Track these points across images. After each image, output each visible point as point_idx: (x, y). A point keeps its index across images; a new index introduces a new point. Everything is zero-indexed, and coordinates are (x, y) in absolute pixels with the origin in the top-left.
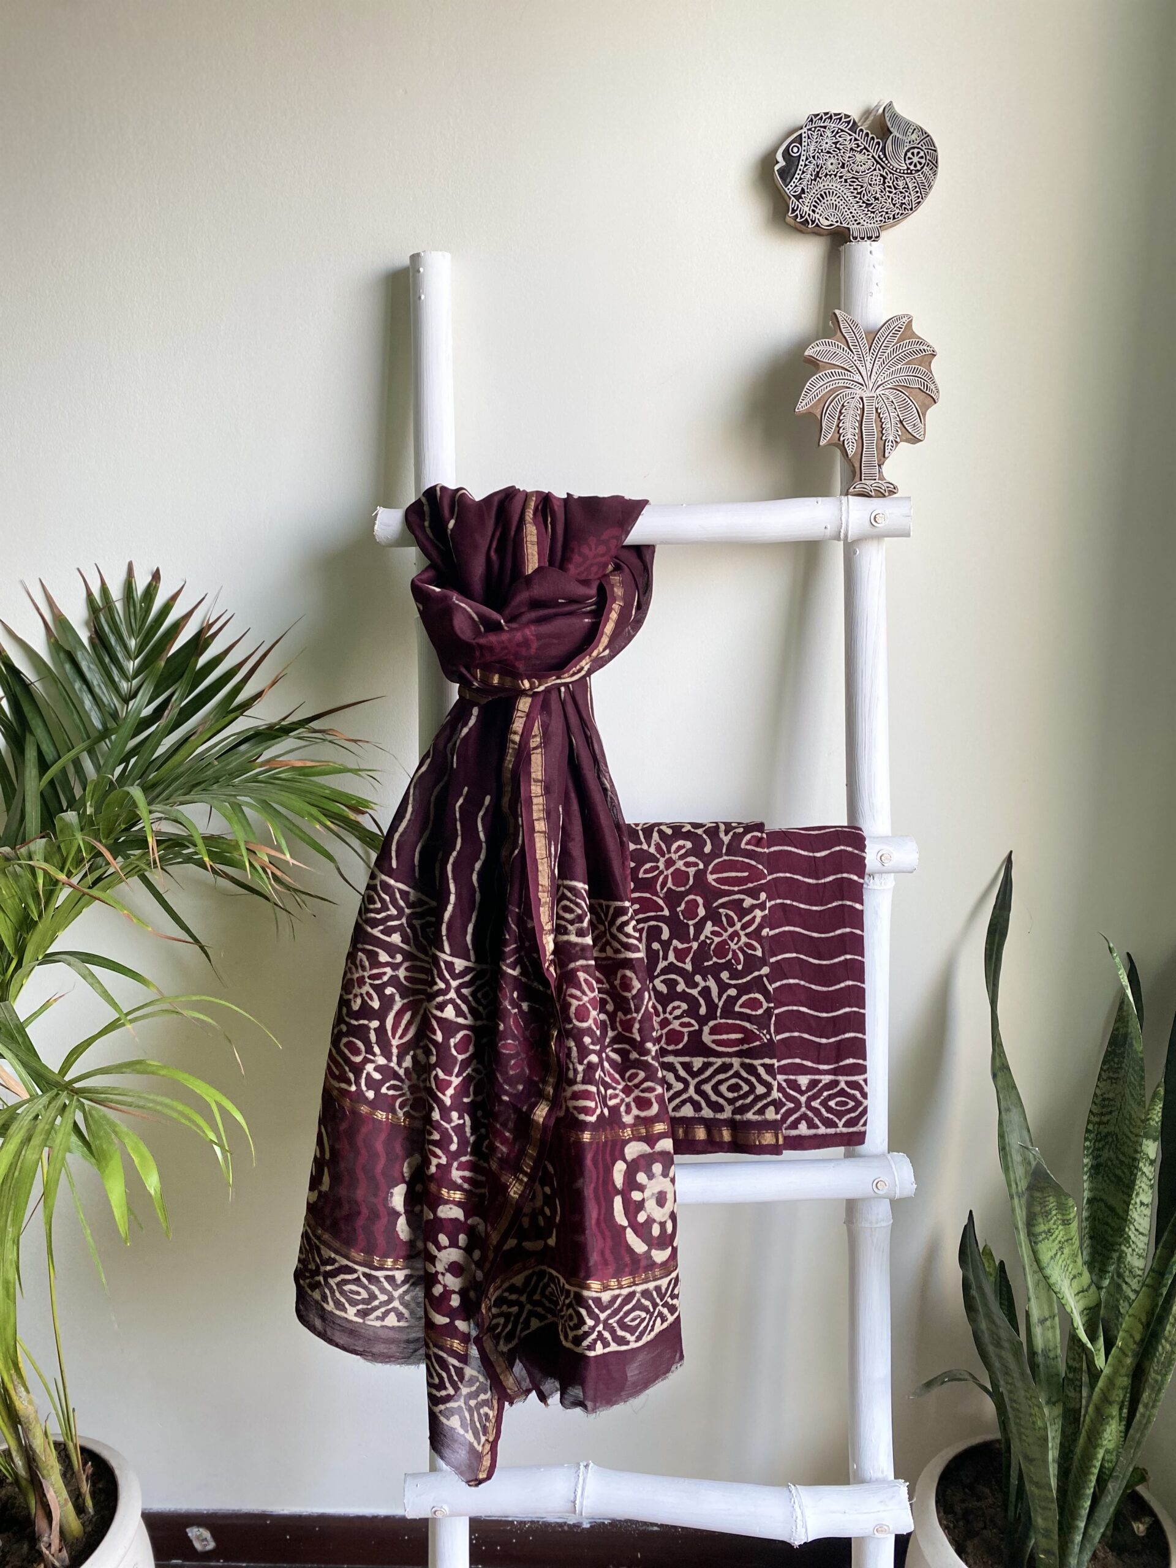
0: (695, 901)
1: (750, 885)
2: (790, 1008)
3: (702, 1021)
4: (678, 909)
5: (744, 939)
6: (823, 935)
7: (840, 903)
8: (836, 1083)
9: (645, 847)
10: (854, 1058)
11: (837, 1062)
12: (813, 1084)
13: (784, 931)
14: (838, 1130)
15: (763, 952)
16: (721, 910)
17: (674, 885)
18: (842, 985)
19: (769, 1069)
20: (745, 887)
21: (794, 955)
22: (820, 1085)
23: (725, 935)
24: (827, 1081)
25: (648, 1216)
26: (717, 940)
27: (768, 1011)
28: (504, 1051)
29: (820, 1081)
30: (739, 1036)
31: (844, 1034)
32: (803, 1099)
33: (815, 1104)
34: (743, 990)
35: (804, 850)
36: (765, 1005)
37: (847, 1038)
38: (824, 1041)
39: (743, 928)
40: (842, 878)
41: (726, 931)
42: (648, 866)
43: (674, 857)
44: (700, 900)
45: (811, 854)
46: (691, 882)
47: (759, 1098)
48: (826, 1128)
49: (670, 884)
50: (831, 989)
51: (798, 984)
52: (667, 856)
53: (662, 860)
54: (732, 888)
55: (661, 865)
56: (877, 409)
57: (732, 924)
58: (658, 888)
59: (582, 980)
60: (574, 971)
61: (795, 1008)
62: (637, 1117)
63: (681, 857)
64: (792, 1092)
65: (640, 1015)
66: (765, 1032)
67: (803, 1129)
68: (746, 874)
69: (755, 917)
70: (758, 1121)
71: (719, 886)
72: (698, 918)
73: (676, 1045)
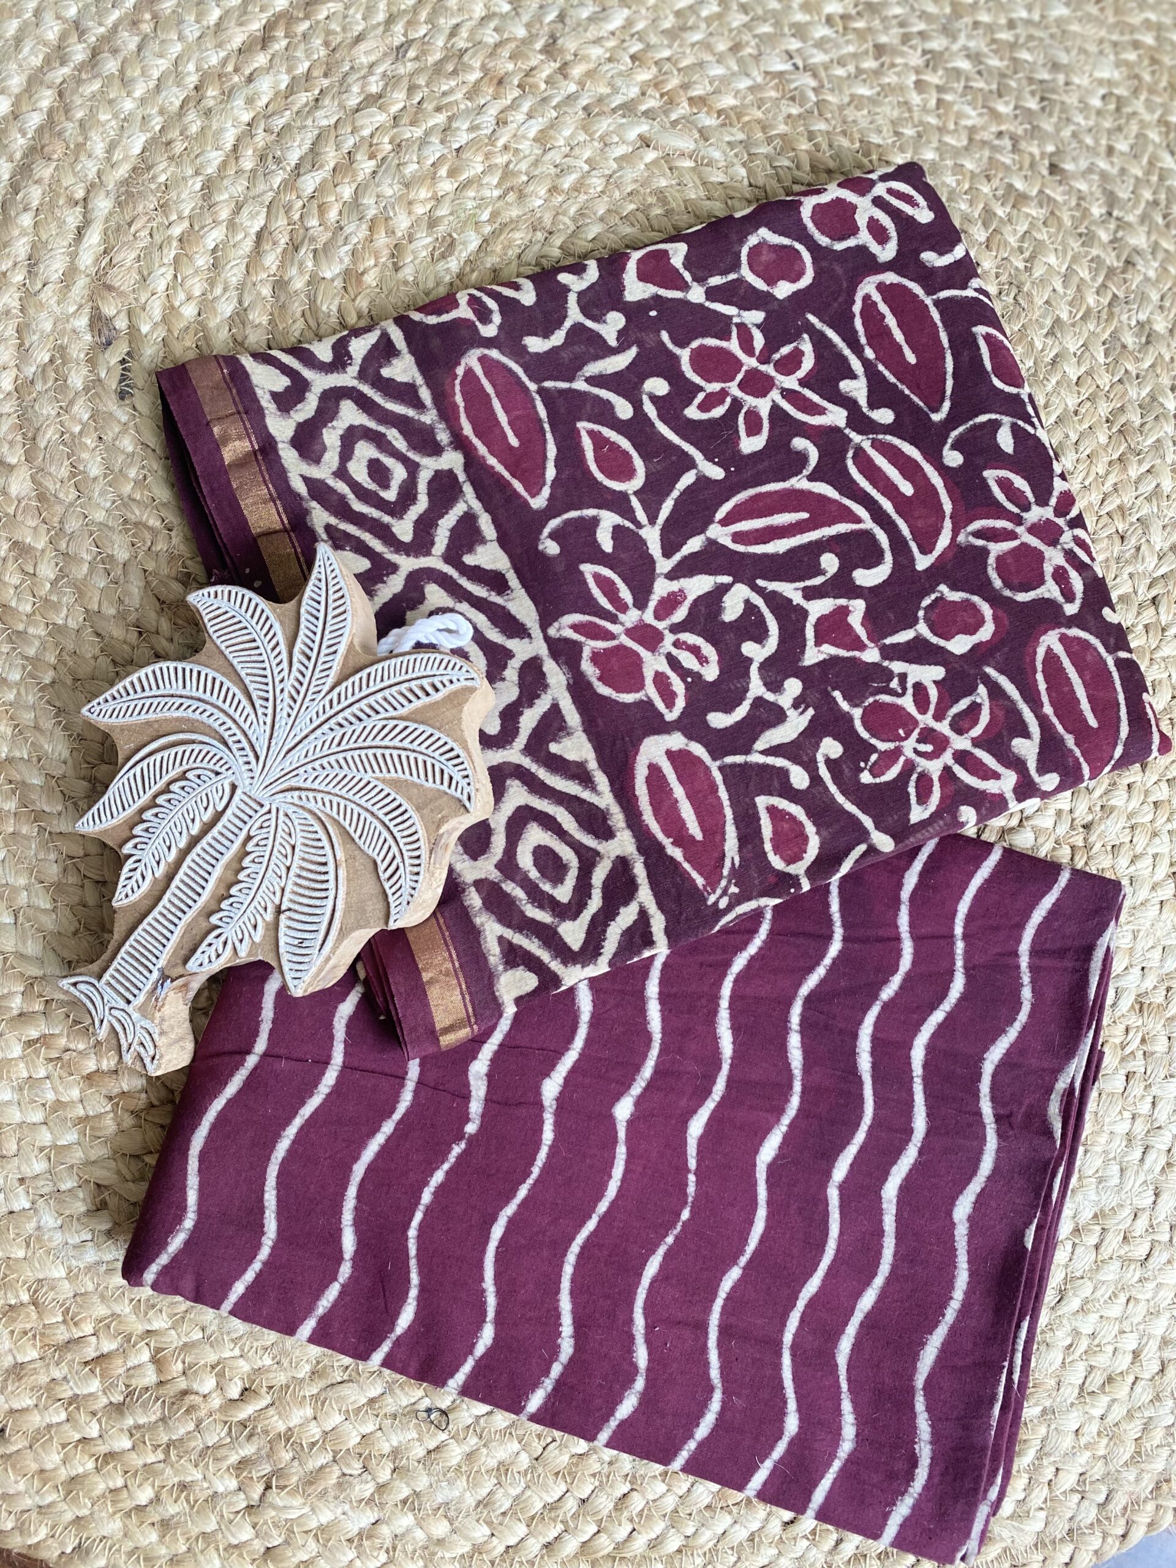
1: (1070, 740)
3: (693, 726)
4: (943, 588)
5: (934, 767)
15: (923, 824)
16: (982, 690)
17: (999, 559)
20: (1060, 728)
23: (926, 720)
30: (695, 829)
34: (816, 804)
36: (798, 869)
39: (962, 757)
44: (986, 632)
49: (996, 549)
54: (1045, 699)
55: (1035, 514)
57: (960, 727)
58: (977, 525)
68: (1093, 722)
70: (486, 959)
71: (1039, 667)
72: (942, 643)
73: (600, 679)
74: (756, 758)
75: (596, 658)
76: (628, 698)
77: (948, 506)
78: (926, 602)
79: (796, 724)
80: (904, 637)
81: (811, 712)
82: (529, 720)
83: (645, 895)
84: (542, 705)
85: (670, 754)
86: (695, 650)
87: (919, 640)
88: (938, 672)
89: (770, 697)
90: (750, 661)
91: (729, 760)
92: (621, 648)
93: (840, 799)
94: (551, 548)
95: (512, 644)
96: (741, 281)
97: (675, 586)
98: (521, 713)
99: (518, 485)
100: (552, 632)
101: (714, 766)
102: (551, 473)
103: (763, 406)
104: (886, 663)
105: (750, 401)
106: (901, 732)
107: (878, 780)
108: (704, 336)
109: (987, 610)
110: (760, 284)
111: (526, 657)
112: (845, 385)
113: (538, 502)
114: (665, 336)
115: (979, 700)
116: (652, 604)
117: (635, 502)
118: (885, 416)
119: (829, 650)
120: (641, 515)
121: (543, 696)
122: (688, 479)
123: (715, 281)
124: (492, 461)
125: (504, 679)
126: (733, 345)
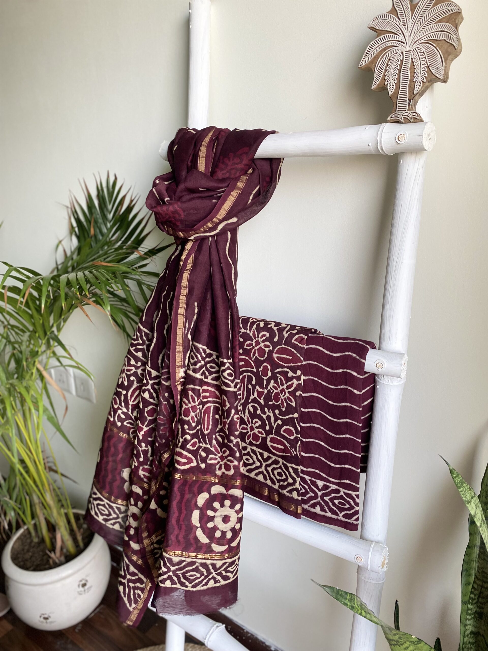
0: (267, 367)
1: (292, 365)
2: (314, 440)
3: (268, 433)
4: (260, 369)
5: (287, 395)
6: (335, 404)
7: (345, 387)
8: (338, 491)
9: (248, 332)
10: (349, 480)
11: (340, 480)
12: (325, 487)
13: (313, 396)
14: (339, 518)
15: (296, 404)
16: (278, 375)
17: (258, 356)
18: (344, 436)
19: (296, 471)
20: (289, 365)
21: (318, 411)
22: (330, 489)
23: (279, 389)
24: (334, 488)
25: (215, 525)
26: (275, 391)
27: (297, 439)
28: (159, 421)
29: (330, 487)
30: (283, 447)
31: (344, 465)
32: (320, 494)
33: (326, 498)
34: (285, 423)
35: (327, 351)
36: (295, 435)
37: (345, 468)
38: (333, 465)
39: (288, 387)
40: (347, 372)
41: (279, 388)
42: (248, 342)
43: (260, 340)
44: (269, 368)
45: (331, 354)
46: (266, 356)
47: (289, 485)
48: (332, 514)
49: (256, 355)
50: (337, 436)
51: (320, 428)
52: (257, 339)
53: (254, 341)
54: (284, 364)
55: (254, 343)
56: (412, 59)
57: (282, 385)
58: (252, 356)
59: (190, 395)
60: (188, 389)
61: (317, 441)
62: (223, 473)
63: (263, 341)
64: (313, 487)
65: (229, 421)
66: (293, 449)
67: (318, 510)
68: (291, 358)
69: (293, 383)
70: (289, 497)
71: (278, 361)
72: (268, 377)
73: (256, 442)
74: (275, 427)
76: (260, 440)
77: (248, 358)
78: (261, 374)
79: (272, 415)
80: (265, 383)
81: (271, 410)
82: (259, 457)
83: (289, 465)
85: (270, 441)
86: (256, 422)
87: (266, 380)
88: (272, 381)
89: (266, 415)
90: (260, 414)
91: (274, 432)
92: (252, 434)
93: (286, 417)
95: (248, 450)
97: (246, 417)
100: (248, 443)
101: (274, 436)
104: (268, 390)
106: (279, 396)
107: (285, 407)
109: (266, 364)
116: (248, 423)
119: (262, 398)
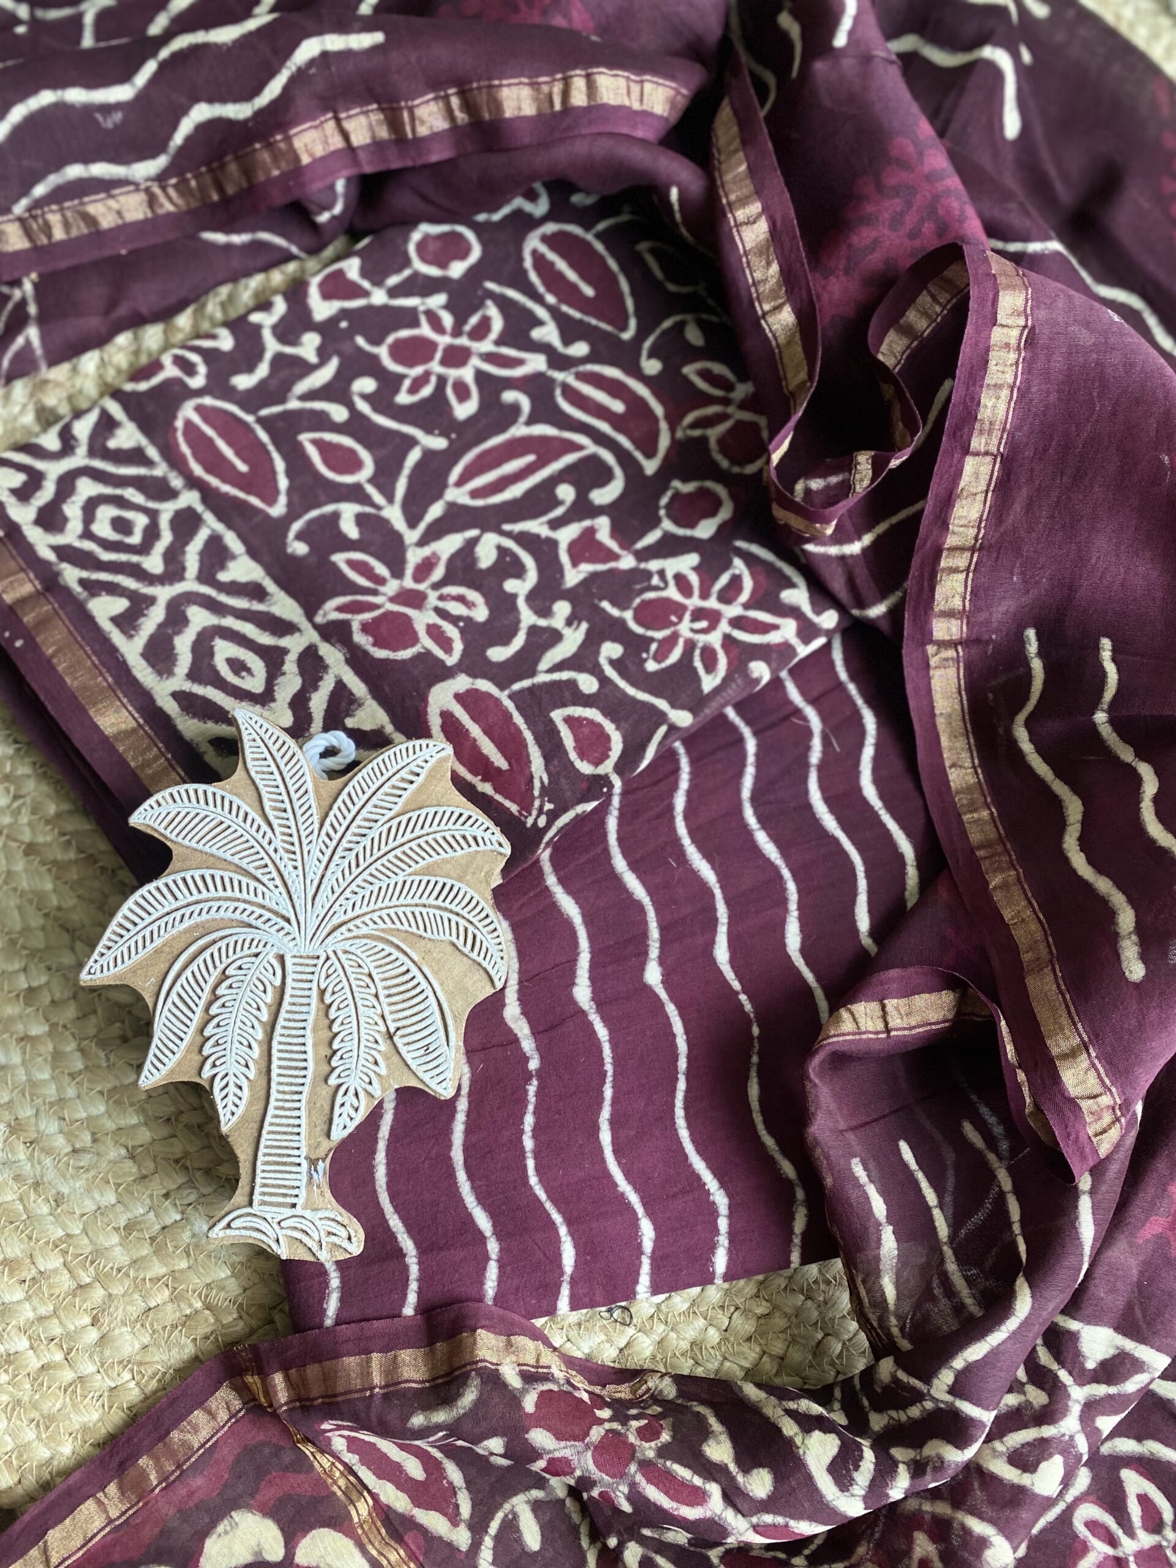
0: (720, 502)
3: (475, 665)
4: (676, 484)
5: (715, 639)
16: (739, 562)
23: (695, 602)
26: (672, 593)
30: (500, 762)
34: (610, 702)
36: (607, 769)
39: (738, 623)
41: (705, 595)
44: (726, 513)
49: (714, 433)
57: (728, 595)
58: (690, 418)
69: (773, 628)
72: (688, 532)
73: (374, 645)
74: (542, 678)
75: (366, 628)
76: (406, 654)
77: (658, 410)
78: (664, 501)
79: (573, 639)
80: (652, 538)
81: (584, 626)
82: (318, 702)
84: (327, 686)
85: (458, 697)
86: (461, 599)
87: (667, 537)
88: (693, 559)
89: (542, 623)
90: (514, 597)
91: (517, 686)
92: (388, 614)
93: (631, 691)
94: (300, 548)
95: (285, 642)
96: (416, 275)
97: (426, 551)
98: (309, 699)
99: (255, 501)
100: (319, 619)
101: (503, 697)
102: (283, 483)
103: (467, 374)
104: (643, 566)
105: (453, 373)
106: (674, 619)
107: (664, 665)
108: (396, 328)
109: (721, 491)
110: (433, 271)
111: (300, 648)
112: (536, 334)
113: (278, 510)
114: (360, 341)
115: (737, 572)
116: (409, 571)
117: (370, 490)
118: (580, 349)
119: (586, 568)
120: (378, 498)
121: (326, 677)
122: (414, 456)
123: (393, 280)
124: (226, 488)
125: (284, 674)
126: (426, 330)
